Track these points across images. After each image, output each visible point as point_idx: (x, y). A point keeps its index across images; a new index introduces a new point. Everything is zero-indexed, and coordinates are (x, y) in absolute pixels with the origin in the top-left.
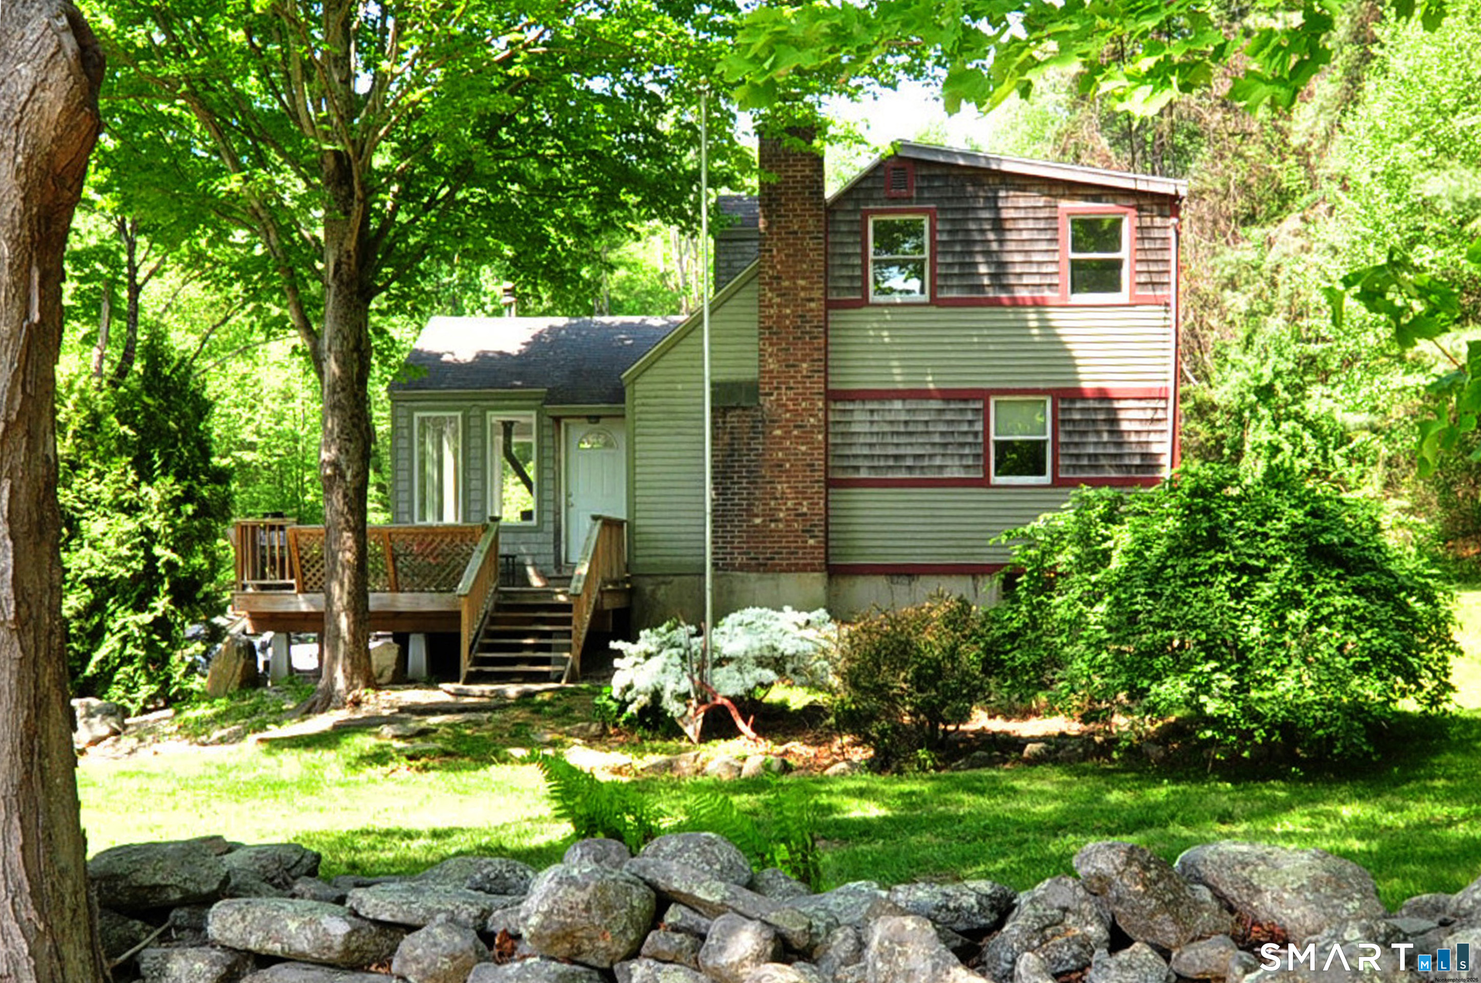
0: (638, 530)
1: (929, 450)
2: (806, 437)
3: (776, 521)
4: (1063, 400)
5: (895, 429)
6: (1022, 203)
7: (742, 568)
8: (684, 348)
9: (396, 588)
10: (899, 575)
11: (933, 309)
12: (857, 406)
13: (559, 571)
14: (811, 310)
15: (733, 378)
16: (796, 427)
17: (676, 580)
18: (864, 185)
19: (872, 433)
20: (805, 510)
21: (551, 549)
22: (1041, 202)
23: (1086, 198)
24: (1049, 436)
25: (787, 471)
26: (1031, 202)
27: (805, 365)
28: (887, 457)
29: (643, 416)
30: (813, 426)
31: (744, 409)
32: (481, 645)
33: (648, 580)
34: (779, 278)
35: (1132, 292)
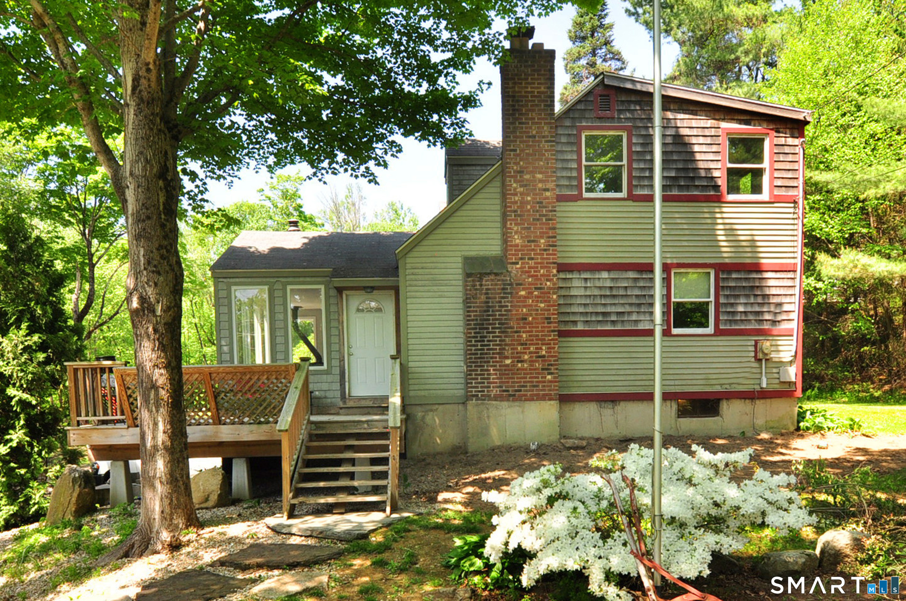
0: (410, 370)
1: (628, 309)
2: (544, 295)
3: (522, 361)
4: (723, 272)
5: (603, 293)
6: (694, 124)
7: (496, 398)
8: (444, 231)
9: (218, 421)
10: (606, 401)
11: (630, 203)
12: (575, 275)
13: (345, 403)
14: (547, 198)
15: (481, 253)
16: (536, 289)
17: (441, 407)
18: (579, 107)
19: (586, 296)
20: (544, 353)
21: (337, 386)
22: (710, 123)
23: (740, 122)
24: (712, 299)
25: (529, 323)
26: (702, 124)
27: (542, 241)
28: (597, 313)
29: (411, 283)
30: (549, 288)
31: (496, 274)
32: (300, 474)
33: (419, 408)
34: (521, 172)
35: (771, 192)
